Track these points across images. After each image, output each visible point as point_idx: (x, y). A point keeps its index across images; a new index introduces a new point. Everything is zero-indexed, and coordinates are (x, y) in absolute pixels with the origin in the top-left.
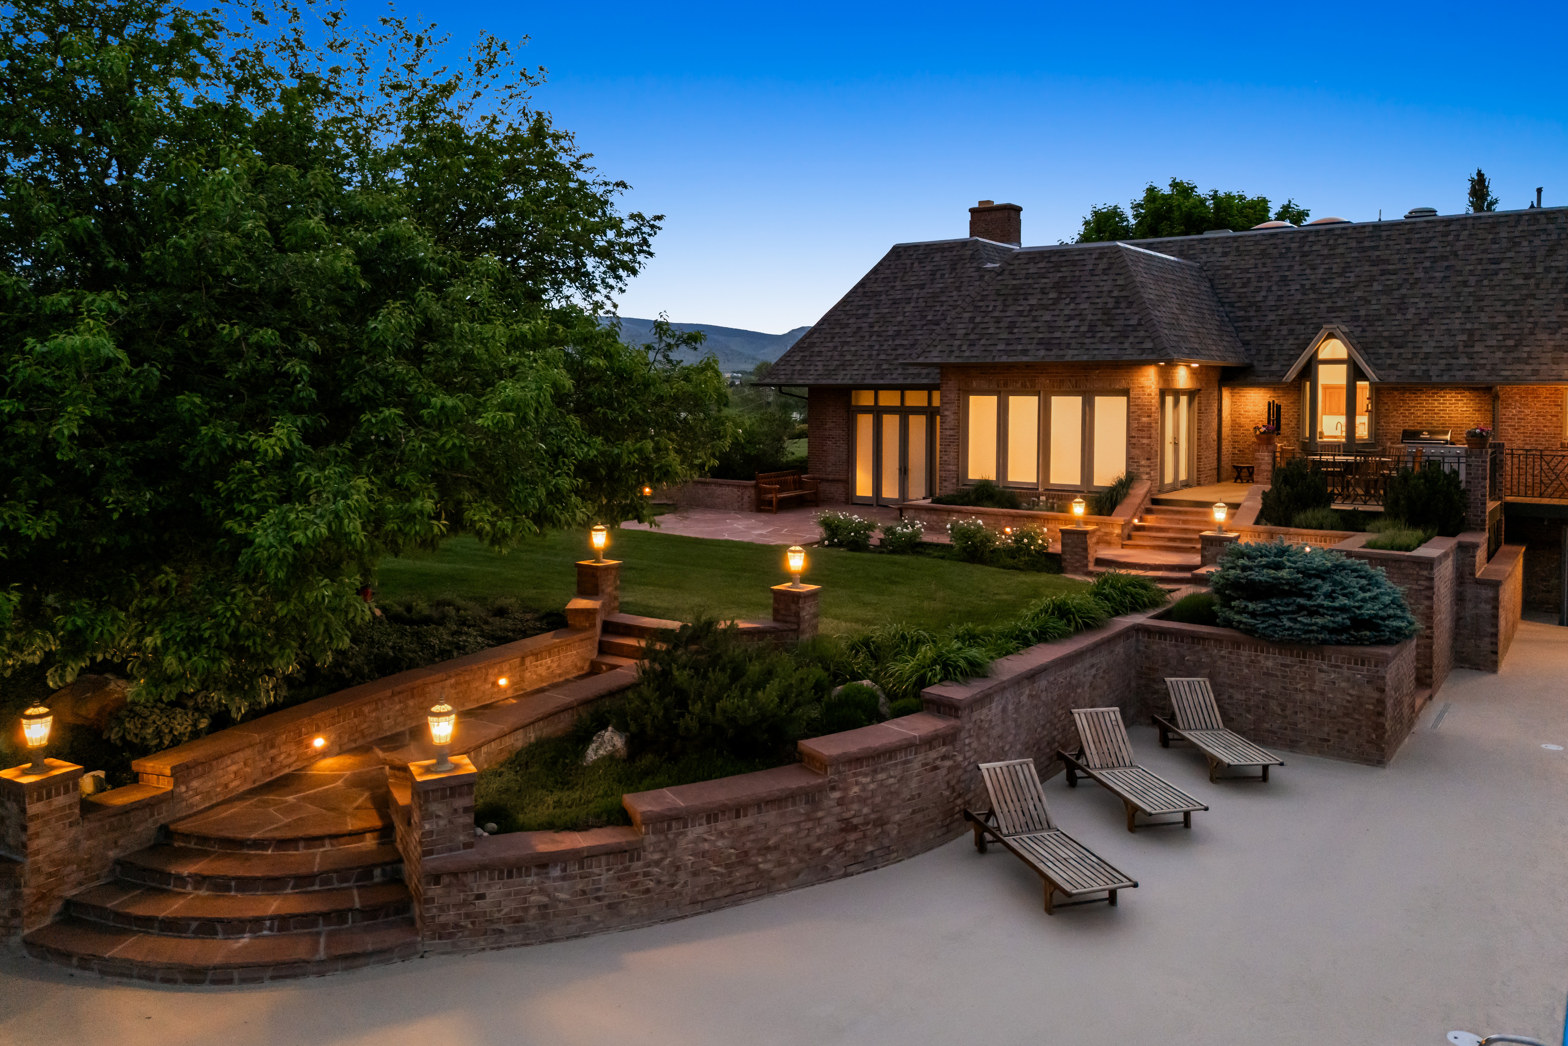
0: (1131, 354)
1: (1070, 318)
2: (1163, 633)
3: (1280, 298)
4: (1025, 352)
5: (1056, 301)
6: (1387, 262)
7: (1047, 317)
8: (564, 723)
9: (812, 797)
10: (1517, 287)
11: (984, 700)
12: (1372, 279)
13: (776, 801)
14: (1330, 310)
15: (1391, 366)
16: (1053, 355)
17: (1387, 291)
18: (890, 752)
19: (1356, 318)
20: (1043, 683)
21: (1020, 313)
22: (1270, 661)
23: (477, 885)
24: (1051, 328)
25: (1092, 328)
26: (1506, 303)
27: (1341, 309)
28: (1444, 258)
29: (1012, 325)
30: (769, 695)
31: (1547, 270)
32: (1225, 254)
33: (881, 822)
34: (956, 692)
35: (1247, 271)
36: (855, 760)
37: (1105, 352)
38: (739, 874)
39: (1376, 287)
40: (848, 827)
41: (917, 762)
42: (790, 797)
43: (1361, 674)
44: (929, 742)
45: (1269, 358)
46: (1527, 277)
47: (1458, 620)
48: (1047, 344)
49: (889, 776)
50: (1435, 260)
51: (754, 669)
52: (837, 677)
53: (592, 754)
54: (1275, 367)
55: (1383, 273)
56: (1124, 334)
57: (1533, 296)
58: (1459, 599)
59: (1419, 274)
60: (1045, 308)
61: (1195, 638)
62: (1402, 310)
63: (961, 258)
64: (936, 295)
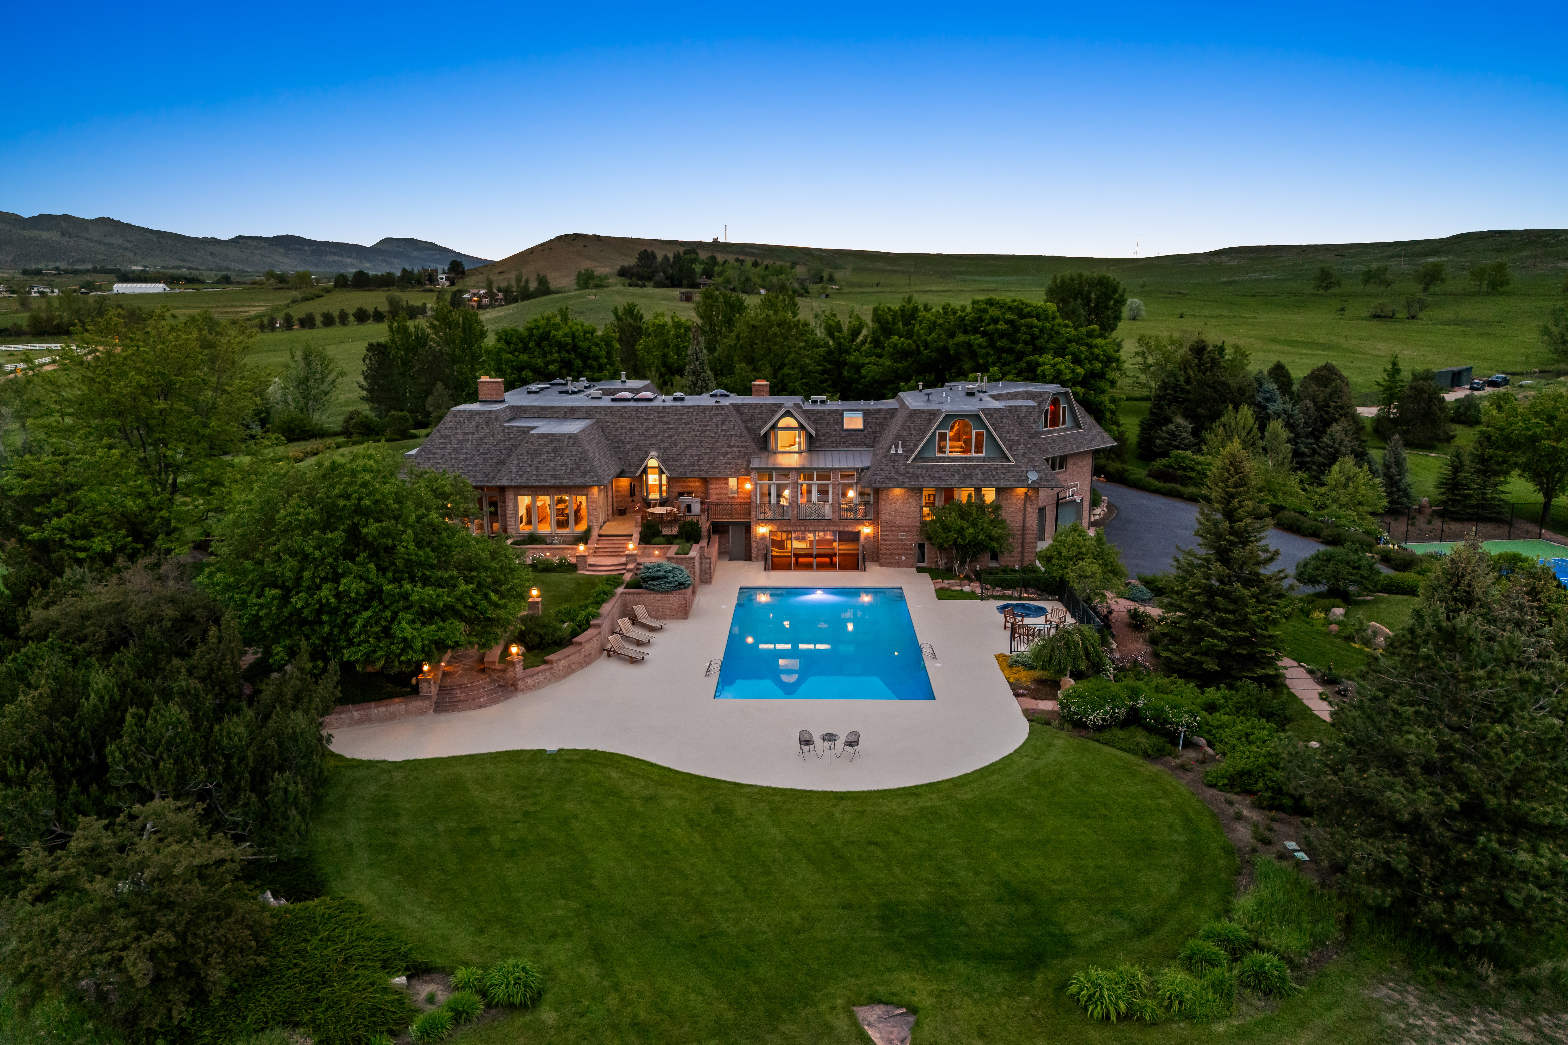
0: (589, 483)
1: (562, 466)
2: (629, 594)
3: (631, 438)
4: (545, 481)
5: (555, 458)
7: (552, 465)
10: (712, 438)
12: (664, 431)
14: (651, 444)
15: (673, 469)
16: (557, 483)
17: (670, 437)
19: (660, 448)
21: (540, 463)
22: (659, 597)
23: (526, 680)
25: (572, 470)
27: (654, 445)
29: (537, 468)
31: (722, 430)
32: (606, 415)
37: (579, 481)
43: (681, 597)
45: (630, 467)
46: (716, 433)
47: (701, 570)
48: (554, 477)
50: (686, 424)
54: (632, 470)
56: (585, 474)
57: (717, 442)
58: (701, 563)
59: (680, 430)
60: (550, 460)
61: (639, 594)
62: (676, 445)
63: (490, 419)
64: (481, 439)
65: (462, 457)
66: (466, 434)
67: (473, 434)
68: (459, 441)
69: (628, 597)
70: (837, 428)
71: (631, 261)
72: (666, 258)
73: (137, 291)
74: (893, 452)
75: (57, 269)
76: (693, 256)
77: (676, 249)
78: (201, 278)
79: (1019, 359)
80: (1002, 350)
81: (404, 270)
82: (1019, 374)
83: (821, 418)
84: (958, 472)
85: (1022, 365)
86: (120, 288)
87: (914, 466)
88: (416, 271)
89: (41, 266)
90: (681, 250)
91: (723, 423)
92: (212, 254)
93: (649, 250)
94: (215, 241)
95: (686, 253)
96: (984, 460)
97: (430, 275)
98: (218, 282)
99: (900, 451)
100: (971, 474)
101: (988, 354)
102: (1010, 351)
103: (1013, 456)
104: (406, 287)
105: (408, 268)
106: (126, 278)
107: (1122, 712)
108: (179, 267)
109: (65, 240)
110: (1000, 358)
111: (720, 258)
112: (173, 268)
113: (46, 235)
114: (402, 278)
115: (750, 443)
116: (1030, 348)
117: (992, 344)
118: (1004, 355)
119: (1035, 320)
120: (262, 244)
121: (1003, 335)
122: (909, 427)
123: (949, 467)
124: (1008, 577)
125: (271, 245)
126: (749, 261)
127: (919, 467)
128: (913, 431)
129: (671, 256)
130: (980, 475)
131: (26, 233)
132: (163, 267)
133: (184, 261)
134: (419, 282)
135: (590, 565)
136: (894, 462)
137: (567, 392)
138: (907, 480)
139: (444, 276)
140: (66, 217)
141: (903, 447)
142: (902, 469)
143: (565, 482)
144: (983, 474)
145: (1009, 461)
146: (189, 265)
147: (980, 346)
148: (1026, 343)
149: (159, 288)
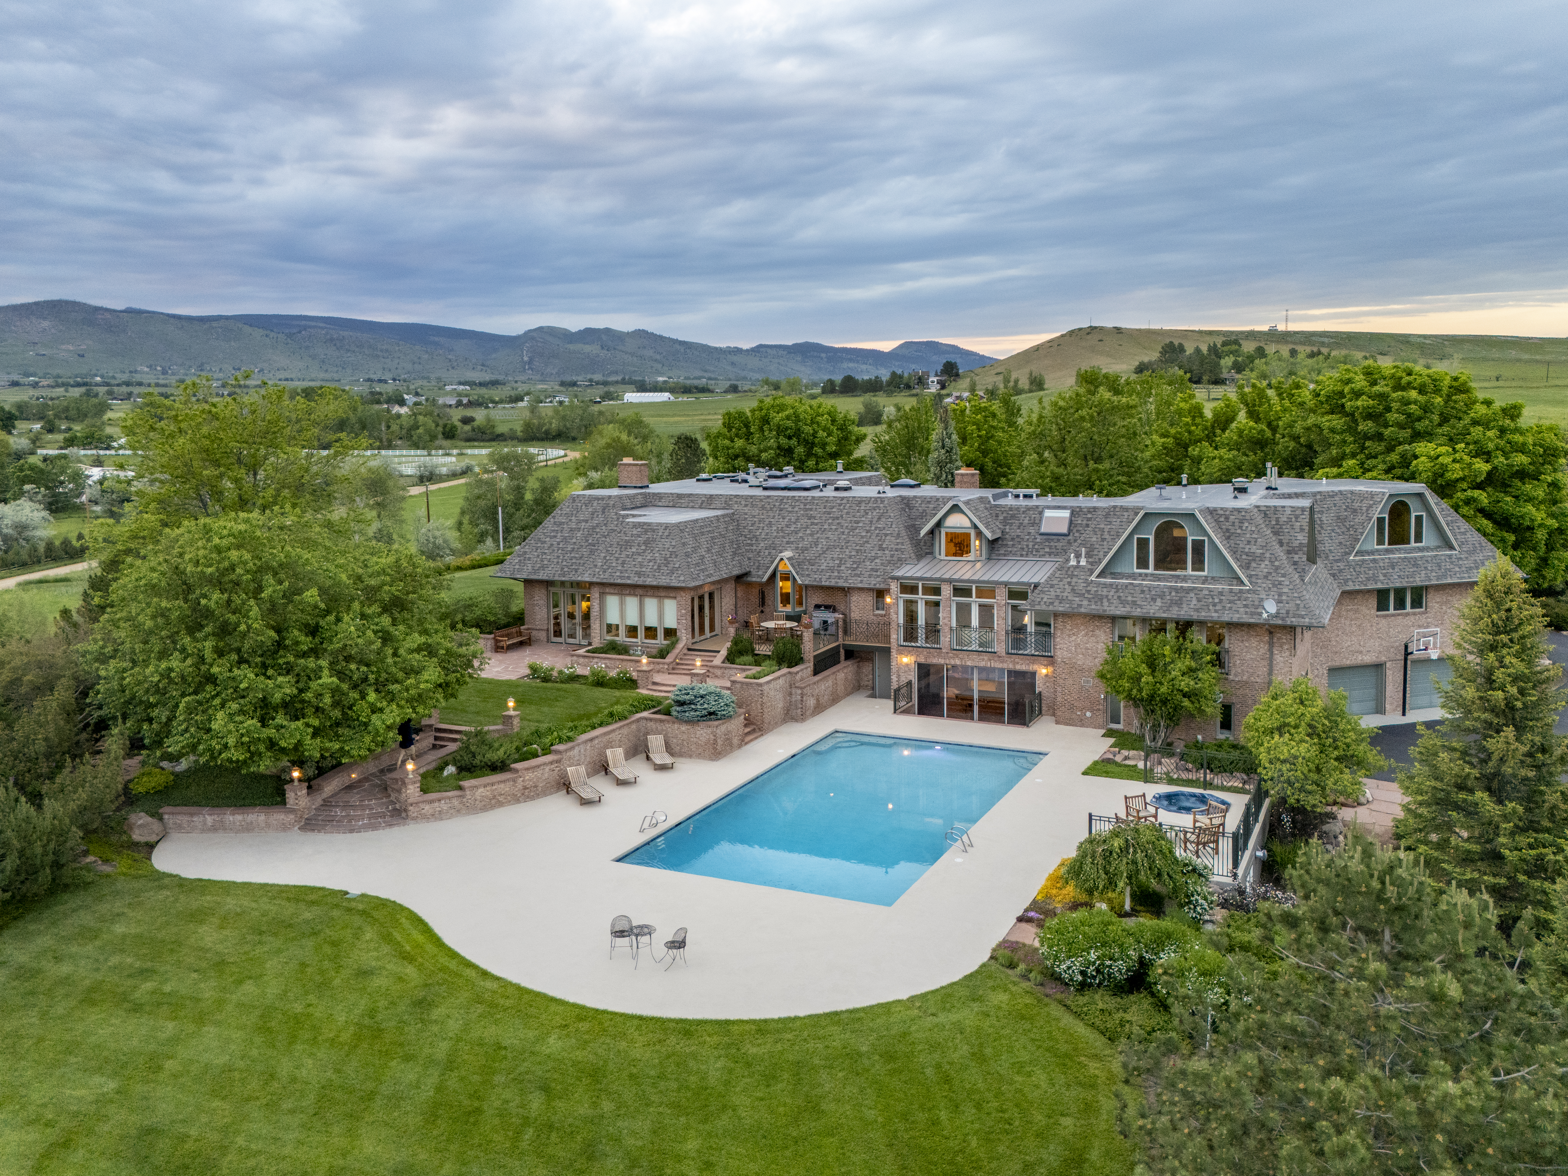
0: (675, 583)
1: (650, 561)
2: (652, 719)
3: (767, 534)
4: (629, 578)
5: (644, 551)
6: (814, 518)
7: (640, 559)
8: (434, 765)
9: (514, 781)
10: (862, 537)
11: (572, 748)
13: (504, 782)
14: (788, 543)
15: (808, 575)
17: (812, 535)
18: (538, 766)
19: (797, 548)
20: (596, 741)
21: (627, 556)
22: (684, 728)
23: (422, 806)
24: (641, 566)
26: (857, 545)
27: (792, 543)
28: (837, 518)
29: (623, 563)
30: (501, 753)
31: (876, 528)
32: (746, 506)
33: (536, 787)
34: (561, 747)
35: (754, 516)
36: (527, 769)
38: (493, 802)
39: (808, 532)
40: (525, 788)
41: (547, 769)
42: (508, 780)
43: (709, 731)
44: (551, 763)
45: (758, 568)
46: (868, 532)
48: (639, 574)
49: (538, 773)
50: (834, 519)
51: (496, 745)
52: (525, 744)
53: (445, 773)
54: (760, 573)
55: (812, 524)
57: (867, 542)
59: (826, 526)
60: (639, 554)
61: (661, 721)
62: (816, 545)
63: (608, 505)
64: (594, 528)
65: (570, 548)
66: (580, 522)
67: (587, 521)
68: (571, 530)
69: (650, 724)
70: (1032, 530)
71: (1152, 356)
72: (1198, 350)
73: (644, 400)
74: (1073, 562)
75: (591, 380)
76: (1234, 347)
77: (1211, 340)
78: (711, 387)
79: (1390, 449)
80: (1366, 437)
81: (894, 374)
82: (1388, 471)
83: (1013, 517)
84: (1162, 596)
85: (1394, 457)
86: (632, 397)
87: (1099, 584)
88: (906, 375)
89: (574, 378)
90: (1219, 341)
91: (879, 519)
92: (733, 364)
93: (1176, 343)
94: (738, 351)
95: (1224, 344)
96: (1205, 580)
97: (920, 378)
98: (725, 392)
99: (1083, 562)
100: (1181, 599)
101: (1345, 442)
102: (1379, 437)
103: (1249, 577)
104: (892, 392)
105: (899, 372)
106: (642, 388)
107: (1120, 969)
108: (699, 378)
109: (603, 353)
110: (1363, 448)
111: (1270, 349)
112: (695, 378)
113: (587, 348)
114: (889, 383)
115: (907, 546)
116: (1407, 433)
117: (1352, 429)
118: (1367, 444)
119: (1413, 394)
120: (781, 352)
121: (1369, 416)
122: (1102, 530)
123: (1150, 588)
124: (1221, 755)
125: (789, 353)
126: (1304, 350)
127: (1105, 585)
128: (1106, 536)
129: (1204, 349)
130: (1194, 602)
131: (571, 347)
132: (686, 378)
133: (706, 371)
134: (908, 387)
135: (655, 683)
136: (1072, 576)
137: (737, 481)
138: (1085, 603)
139: (935, 379)
140: (607, 331)
141: (1088, 555)
142: (1081, 586)
143: (650, 581)
144: (1199, 600)
145: (1242, 583)
146: (709, 375)
147: (1332, 430)
148: (1401, 426)
149: (665, 396)
